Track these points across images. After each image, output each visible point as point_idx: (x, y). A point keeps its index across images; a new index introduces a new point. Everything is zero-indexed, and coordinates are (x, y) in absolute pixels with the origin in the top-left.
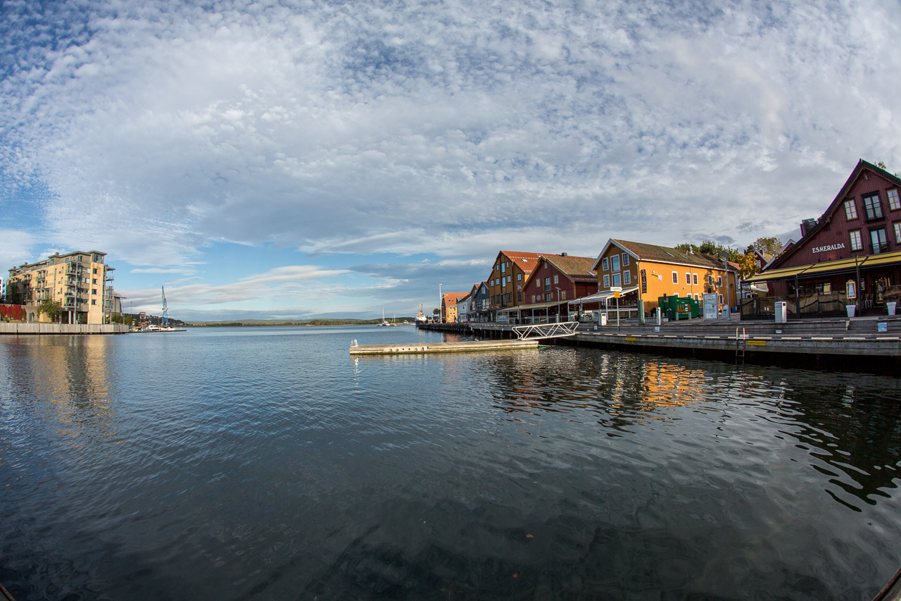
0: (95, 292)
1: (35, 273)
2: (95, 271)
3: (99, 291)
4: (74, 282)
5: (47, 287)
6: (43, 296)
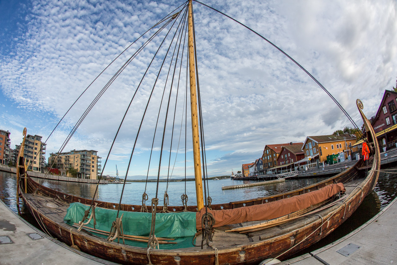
0: (93, 166)
1: (64, 157)
2: (93, 158)
3: (95, 166)
4: (84, 162)
5: (70, 163)
6: (68, 166)
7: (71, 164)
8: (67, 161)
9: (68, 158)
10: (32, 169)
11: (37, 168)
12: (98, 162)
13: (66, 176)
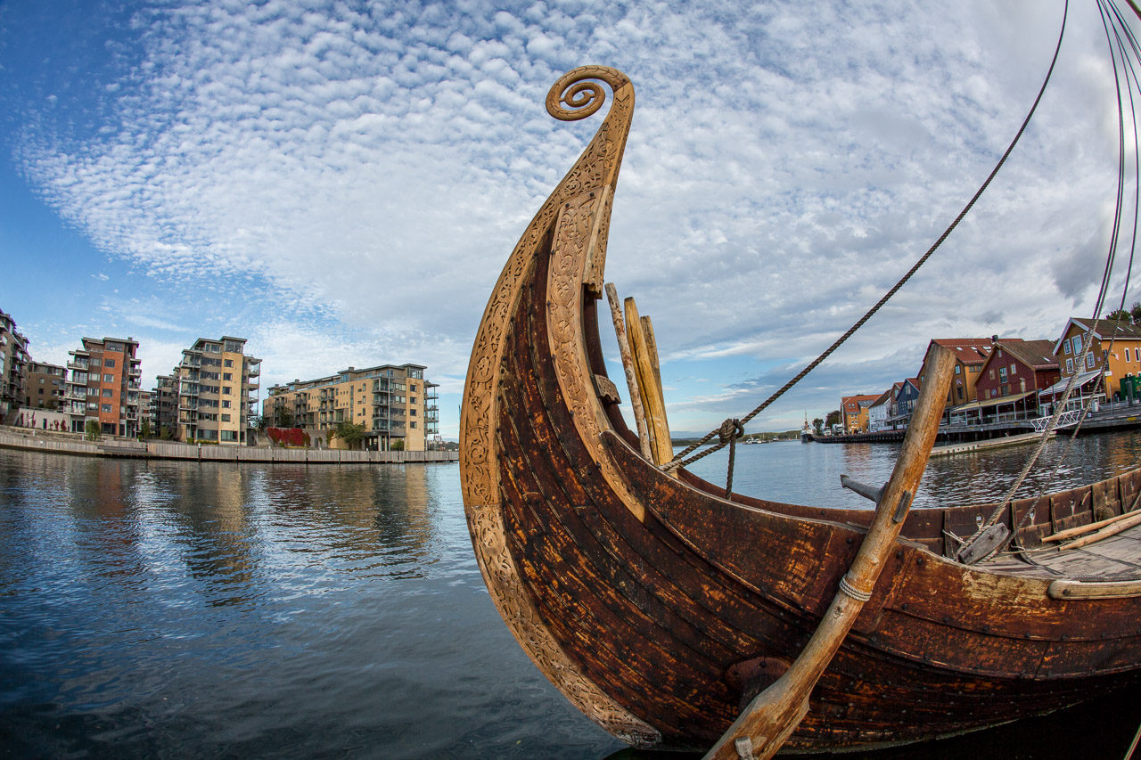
0: (413, 412)
1: (315, 392)
2: (413, 388)
3: (420, 411)
4: (384, 402)
5: (339, 407)
6: (332, 418)
7: (341, 411)
8: (329, 404)
9: (329, 394)
10: (217, 438)
11: (235, 434)
12: (426, 398)
13: (327, 448)
